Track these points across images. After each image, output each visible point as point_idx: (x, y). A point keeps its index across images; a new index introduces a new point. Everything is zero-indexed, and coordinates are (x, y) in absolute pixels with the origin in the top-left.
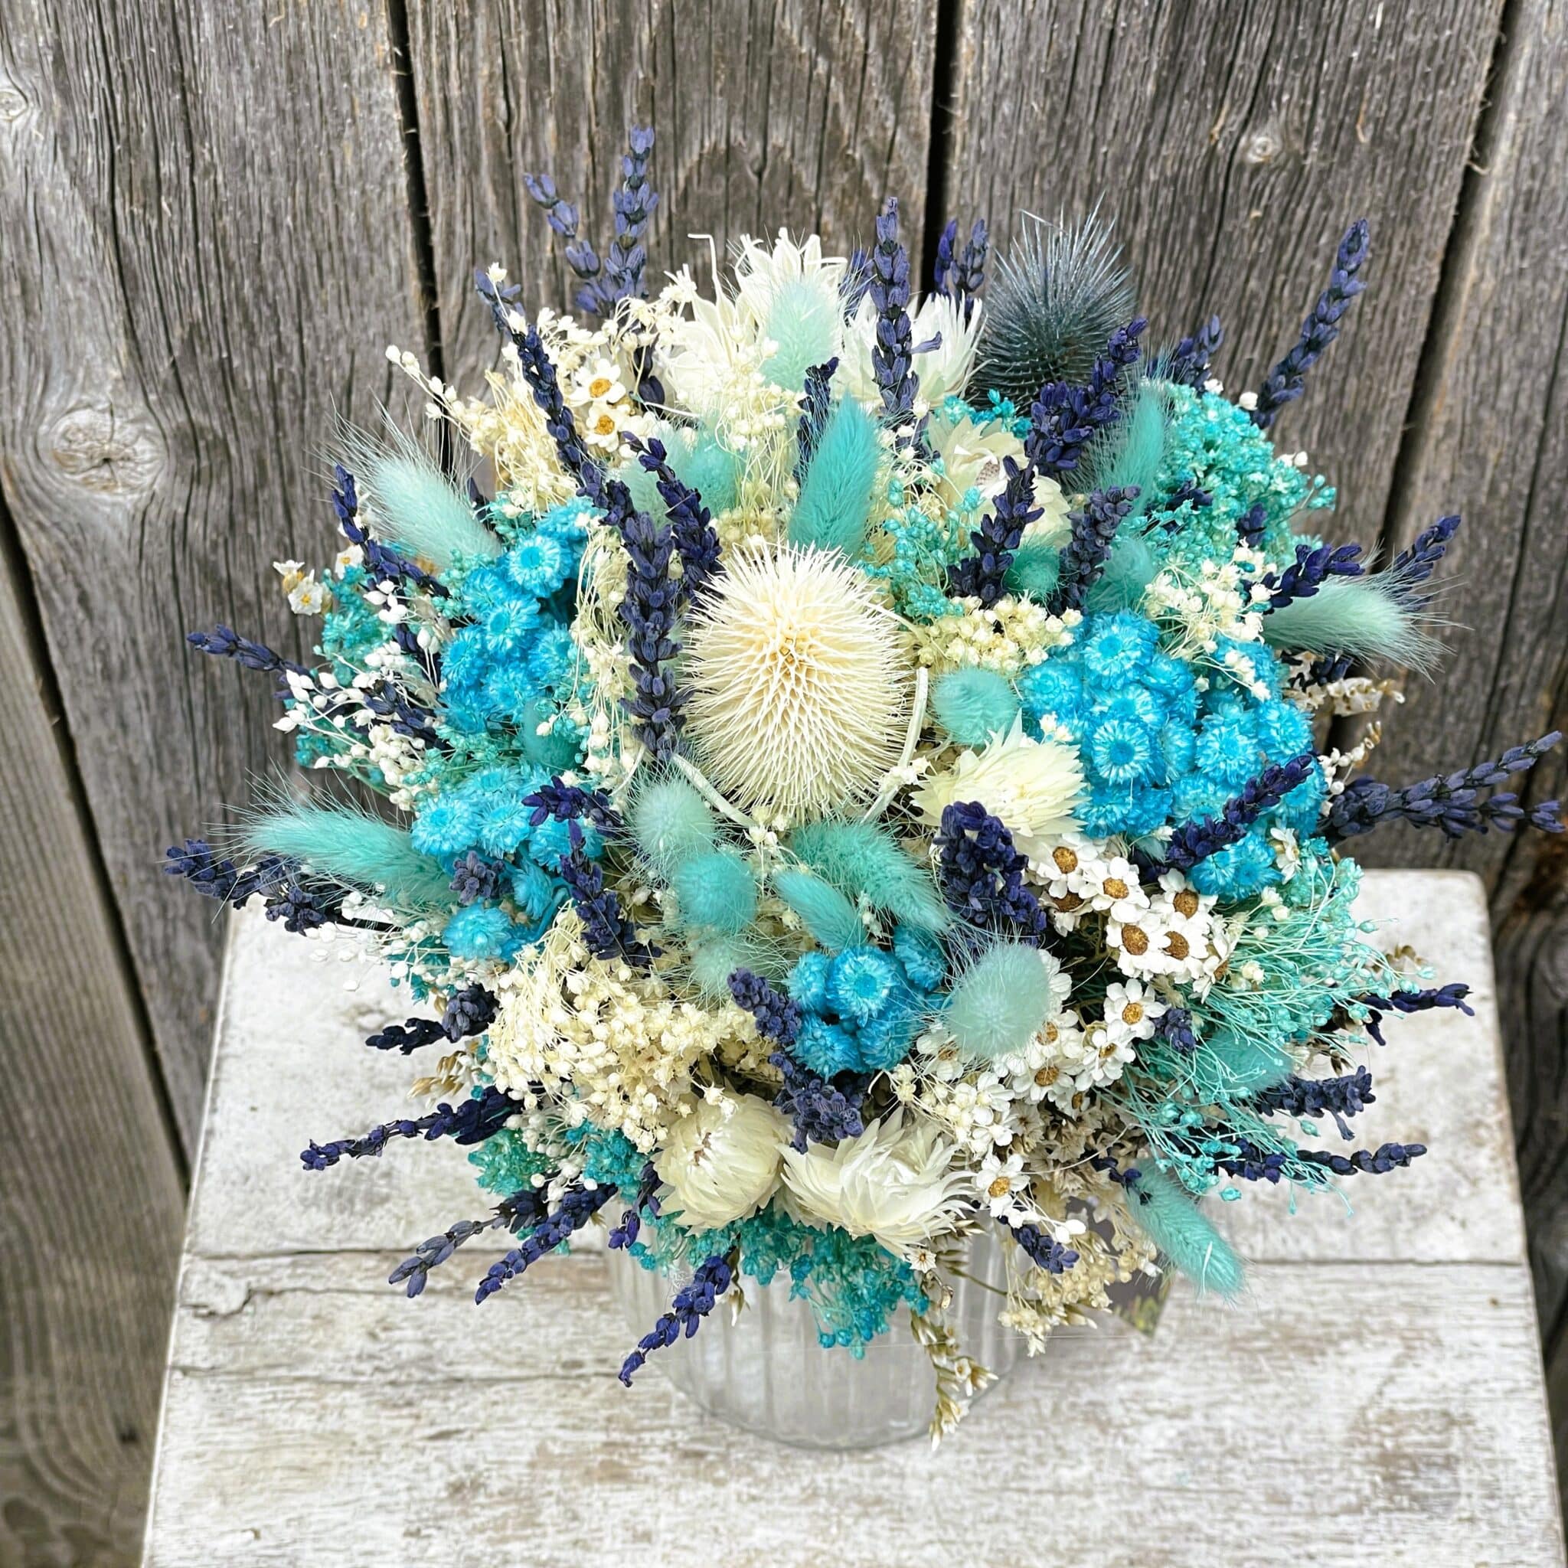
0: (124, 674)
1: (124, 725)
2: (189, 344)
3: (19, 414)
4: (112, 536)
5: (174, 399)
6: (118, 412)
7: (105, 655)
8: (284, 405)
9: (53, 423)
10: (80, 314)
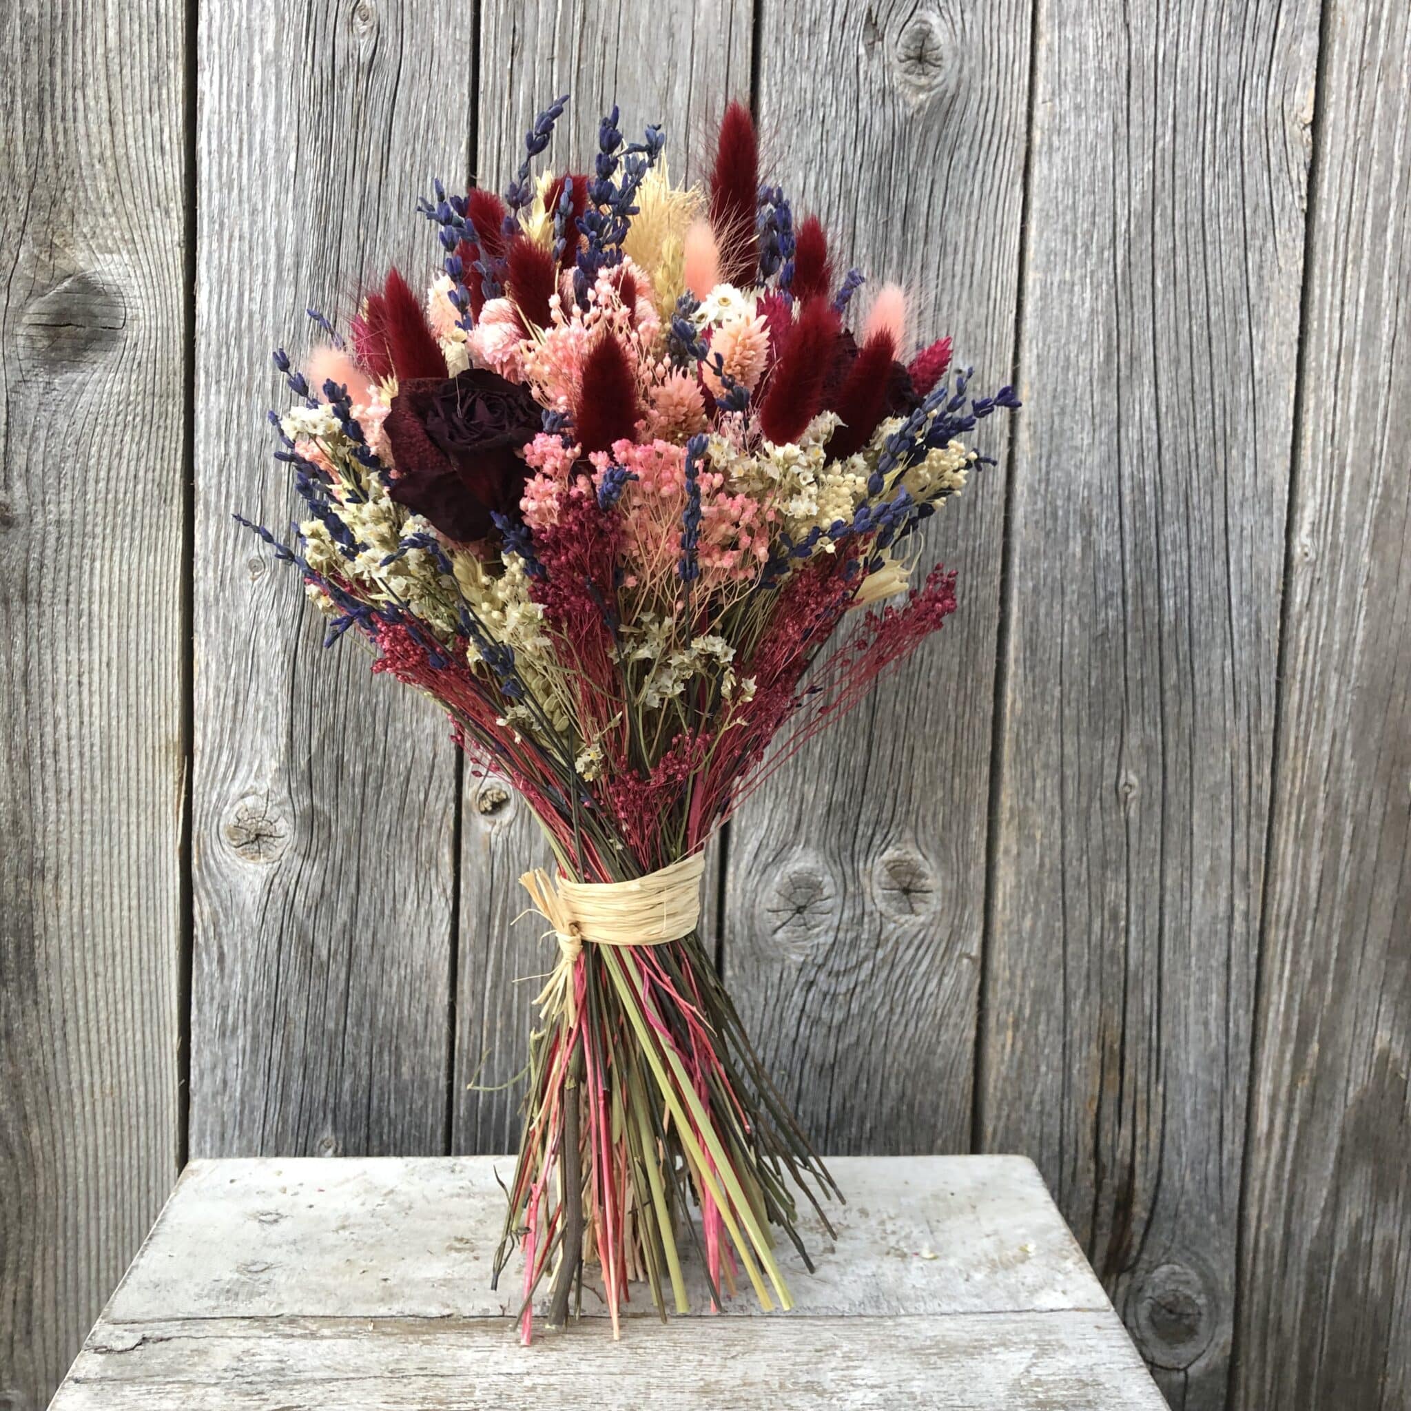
0: (235, 1029)
1: (225, 1082)
2: (322, 745)
3: (214, 797)
4: (249, 901)
5: (306, 786)
6: (272, 796)
7: (224, 1009)
8: (369, 791)
9: (233, 805)
10: (265, 718)
